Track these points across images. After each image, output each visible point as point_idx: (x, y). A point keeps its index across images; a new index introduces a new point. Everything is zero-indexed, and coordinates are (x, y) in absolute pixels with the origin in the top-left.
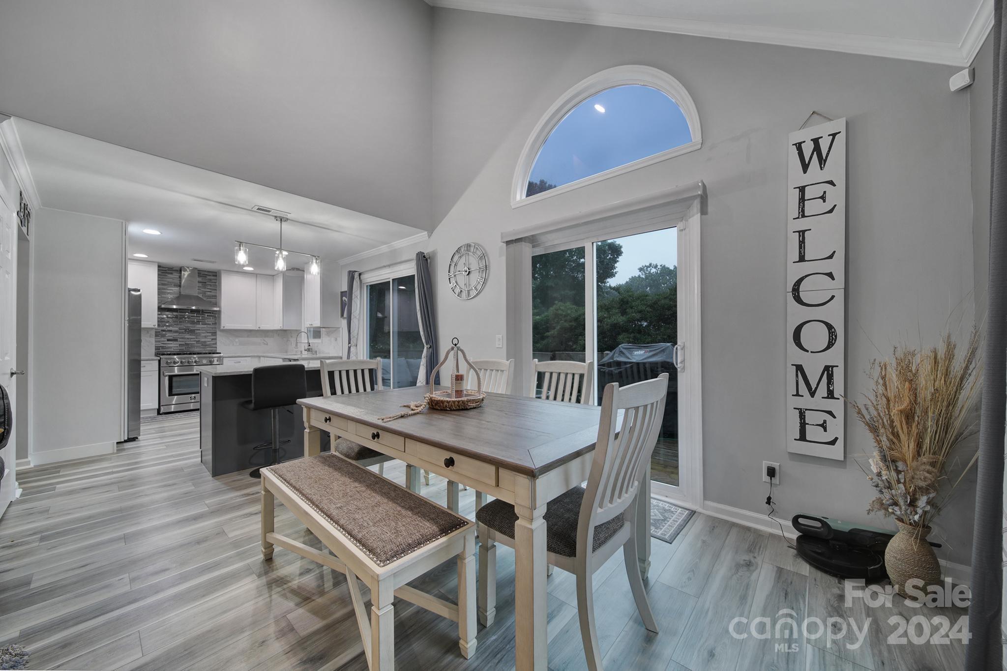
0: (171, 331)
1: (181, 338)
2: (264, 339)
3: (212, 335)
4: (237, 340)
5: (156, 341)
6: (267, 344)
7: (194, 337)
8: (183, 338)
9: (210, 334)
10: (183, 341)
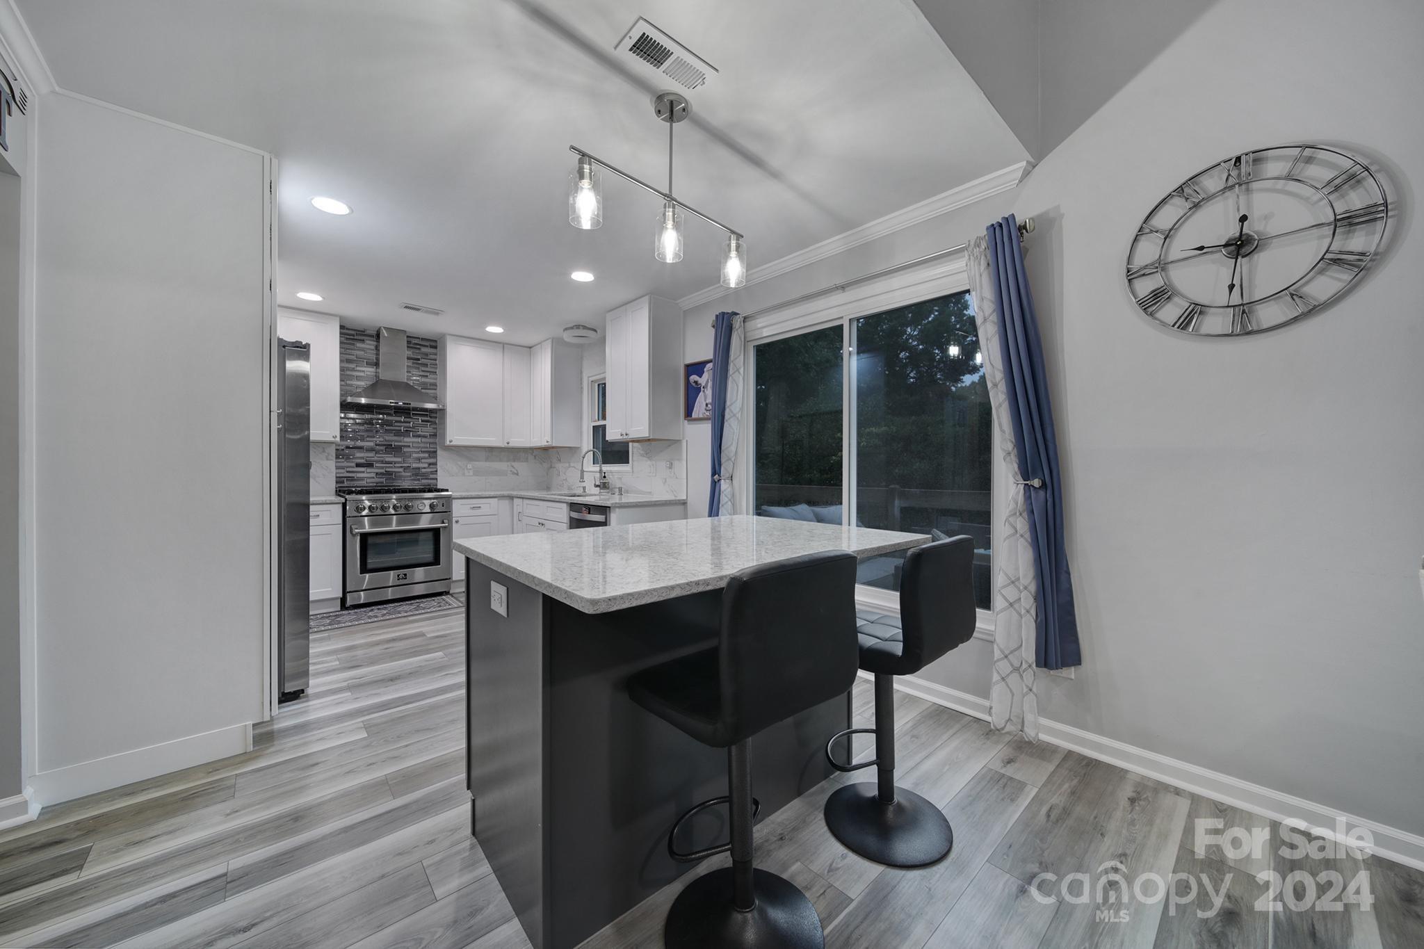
0: (361, 448)
1: (377, 462)
2: (513, 464)
3: (430, 457)
4: (470, 466)
5: (337, 468)
6: (517, 474)
7: (399, 460)
8: (382, 462)
9: (427, 455)
10: (382, 468)
